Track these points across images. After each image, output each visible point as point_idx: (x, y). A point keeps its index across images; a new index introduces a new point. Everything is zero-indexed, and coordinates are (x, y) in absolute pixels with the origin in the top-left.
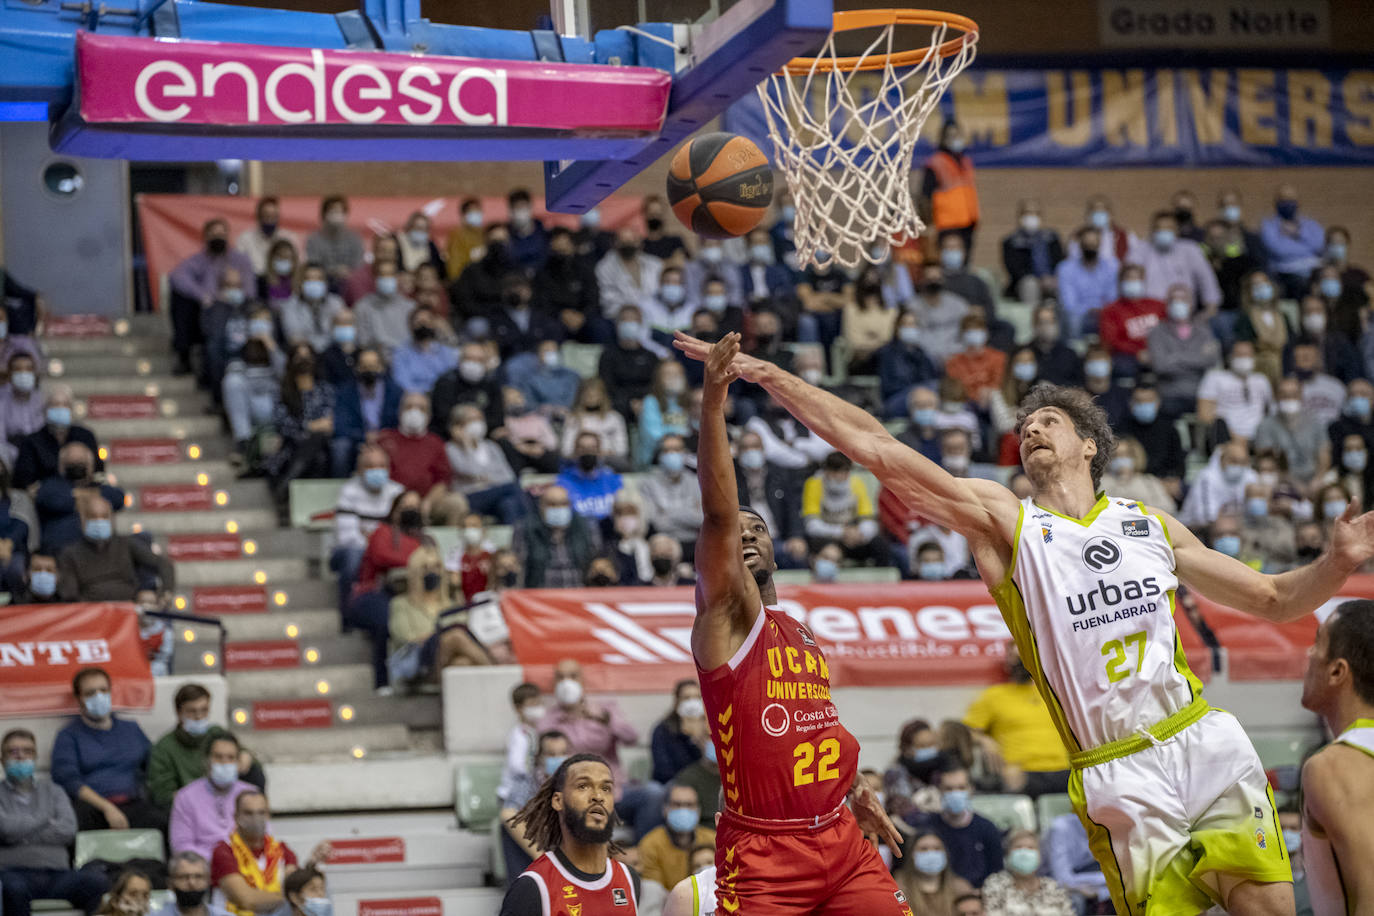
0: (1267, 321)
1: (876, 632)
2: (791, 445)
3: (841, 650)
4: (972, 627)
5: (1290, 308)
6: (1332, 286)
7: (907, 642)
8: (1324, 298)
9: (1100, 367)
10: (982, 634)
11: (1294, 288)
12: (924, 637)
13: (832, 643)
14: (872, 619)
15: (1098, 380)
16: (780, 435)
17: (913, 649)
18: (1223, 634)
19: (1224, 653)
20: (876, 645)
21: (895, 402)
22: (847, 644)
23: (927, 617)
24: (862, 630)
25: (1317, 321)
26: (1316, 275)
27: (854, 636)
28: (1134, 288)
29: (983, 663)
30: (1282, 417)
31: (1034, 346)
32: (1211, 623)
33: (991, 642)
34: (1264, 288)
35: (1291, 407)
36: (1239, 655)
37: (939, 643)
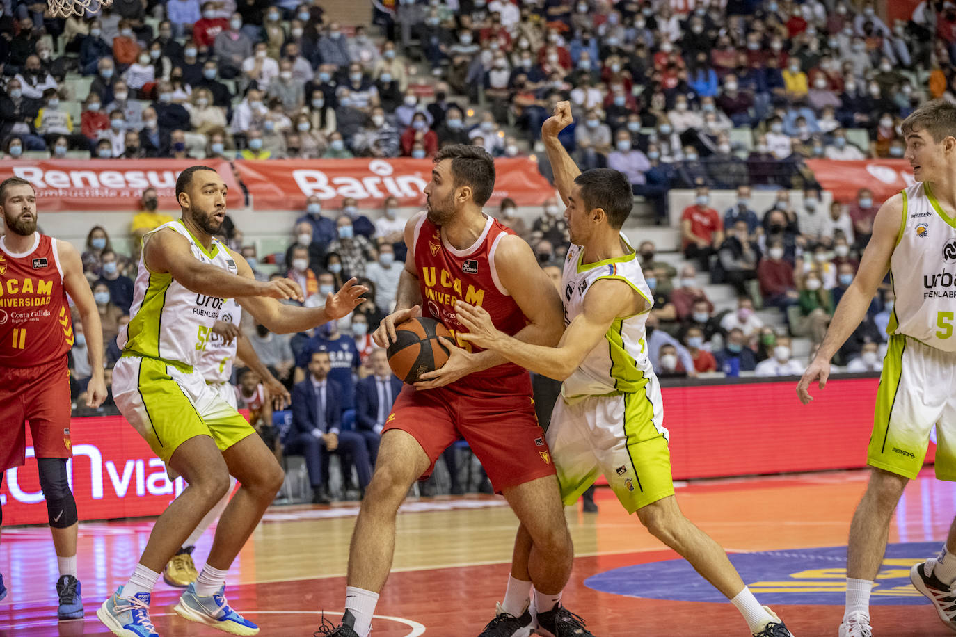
0: (275, 33)
1: (78, 184)
2: (35, 87)
3: (61, 193)
4: (127, 182)
5: (286, 25)
6: (305, 15)
7: (94, 189)
8: (301, 21)
9: (191, 52)
10: (132, 186)
11: (289, 15)
12: (102, 186)
13: (57, 189)
14: (77, 177)
15: (190, 58)
16: (30, 83)
17: (97, 193)
18: (251, 187)
19: (251, 197)
20: (78, 190)
21: (89, 66)
22: (63, 189)
23: (104, 177)
24: (71, 182)
25: (298, 32)
26: (298, 10)
27: (68, 185)
28: (211, 13)
29: (132, 201)
30: (282, 80)
31: (159, 40)
32: (245, 182)
33: (137, 189)
34: (274, 14)
35: (287, 75)
36: (259, 198)
37: (110, 190)
